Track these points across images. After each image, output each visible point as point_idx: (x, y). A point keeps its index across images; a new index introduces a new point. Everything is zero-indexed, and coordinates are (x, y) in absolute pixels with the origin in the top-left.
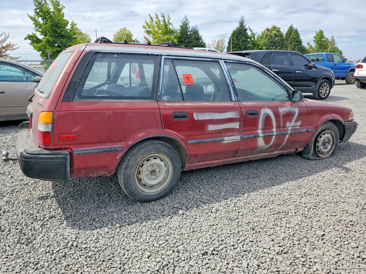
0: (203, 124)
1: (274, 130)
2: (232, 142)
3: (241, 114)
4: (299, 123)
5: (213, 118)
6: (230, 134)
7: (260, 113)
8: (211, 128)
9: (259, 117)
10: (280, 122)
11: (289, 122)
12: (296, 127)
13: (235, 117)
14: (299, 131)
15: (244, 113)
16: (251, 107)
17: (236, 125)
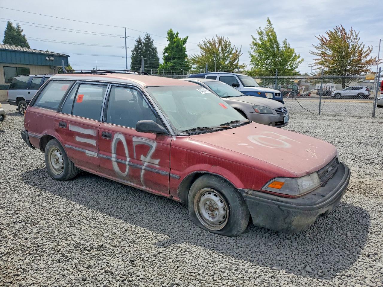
0: (72, 134)
1: (128, 159)
2: (92, 157)
3: (98, 134)
4: (157, 161)
5: (79, 131)
6: (90, 149)
7: (113, 137)
8: (78, 139)
9: (112, 140)
10: (133, 152)
11: (144, 156)
12: (154, 165)
13: (93, 135)
14: (156, 171)
15: (100, 133)
16: (108, 129)
17: (93, 142)
